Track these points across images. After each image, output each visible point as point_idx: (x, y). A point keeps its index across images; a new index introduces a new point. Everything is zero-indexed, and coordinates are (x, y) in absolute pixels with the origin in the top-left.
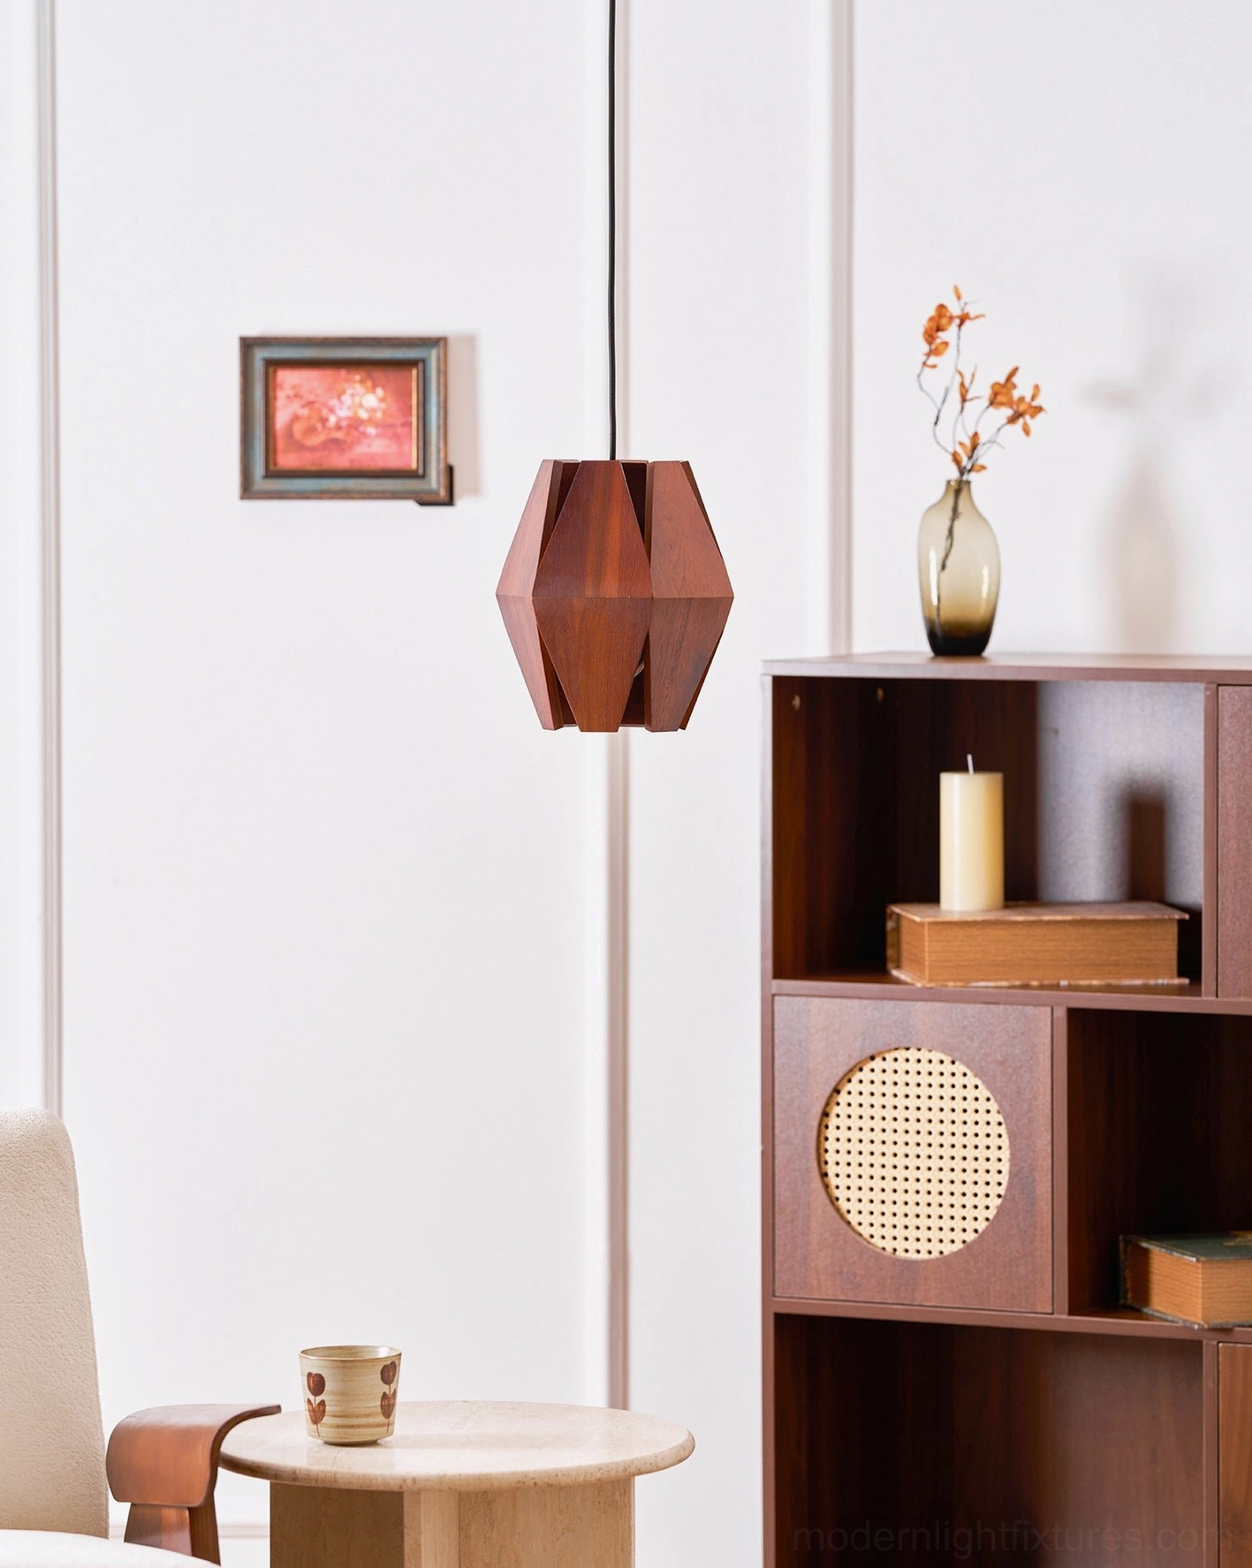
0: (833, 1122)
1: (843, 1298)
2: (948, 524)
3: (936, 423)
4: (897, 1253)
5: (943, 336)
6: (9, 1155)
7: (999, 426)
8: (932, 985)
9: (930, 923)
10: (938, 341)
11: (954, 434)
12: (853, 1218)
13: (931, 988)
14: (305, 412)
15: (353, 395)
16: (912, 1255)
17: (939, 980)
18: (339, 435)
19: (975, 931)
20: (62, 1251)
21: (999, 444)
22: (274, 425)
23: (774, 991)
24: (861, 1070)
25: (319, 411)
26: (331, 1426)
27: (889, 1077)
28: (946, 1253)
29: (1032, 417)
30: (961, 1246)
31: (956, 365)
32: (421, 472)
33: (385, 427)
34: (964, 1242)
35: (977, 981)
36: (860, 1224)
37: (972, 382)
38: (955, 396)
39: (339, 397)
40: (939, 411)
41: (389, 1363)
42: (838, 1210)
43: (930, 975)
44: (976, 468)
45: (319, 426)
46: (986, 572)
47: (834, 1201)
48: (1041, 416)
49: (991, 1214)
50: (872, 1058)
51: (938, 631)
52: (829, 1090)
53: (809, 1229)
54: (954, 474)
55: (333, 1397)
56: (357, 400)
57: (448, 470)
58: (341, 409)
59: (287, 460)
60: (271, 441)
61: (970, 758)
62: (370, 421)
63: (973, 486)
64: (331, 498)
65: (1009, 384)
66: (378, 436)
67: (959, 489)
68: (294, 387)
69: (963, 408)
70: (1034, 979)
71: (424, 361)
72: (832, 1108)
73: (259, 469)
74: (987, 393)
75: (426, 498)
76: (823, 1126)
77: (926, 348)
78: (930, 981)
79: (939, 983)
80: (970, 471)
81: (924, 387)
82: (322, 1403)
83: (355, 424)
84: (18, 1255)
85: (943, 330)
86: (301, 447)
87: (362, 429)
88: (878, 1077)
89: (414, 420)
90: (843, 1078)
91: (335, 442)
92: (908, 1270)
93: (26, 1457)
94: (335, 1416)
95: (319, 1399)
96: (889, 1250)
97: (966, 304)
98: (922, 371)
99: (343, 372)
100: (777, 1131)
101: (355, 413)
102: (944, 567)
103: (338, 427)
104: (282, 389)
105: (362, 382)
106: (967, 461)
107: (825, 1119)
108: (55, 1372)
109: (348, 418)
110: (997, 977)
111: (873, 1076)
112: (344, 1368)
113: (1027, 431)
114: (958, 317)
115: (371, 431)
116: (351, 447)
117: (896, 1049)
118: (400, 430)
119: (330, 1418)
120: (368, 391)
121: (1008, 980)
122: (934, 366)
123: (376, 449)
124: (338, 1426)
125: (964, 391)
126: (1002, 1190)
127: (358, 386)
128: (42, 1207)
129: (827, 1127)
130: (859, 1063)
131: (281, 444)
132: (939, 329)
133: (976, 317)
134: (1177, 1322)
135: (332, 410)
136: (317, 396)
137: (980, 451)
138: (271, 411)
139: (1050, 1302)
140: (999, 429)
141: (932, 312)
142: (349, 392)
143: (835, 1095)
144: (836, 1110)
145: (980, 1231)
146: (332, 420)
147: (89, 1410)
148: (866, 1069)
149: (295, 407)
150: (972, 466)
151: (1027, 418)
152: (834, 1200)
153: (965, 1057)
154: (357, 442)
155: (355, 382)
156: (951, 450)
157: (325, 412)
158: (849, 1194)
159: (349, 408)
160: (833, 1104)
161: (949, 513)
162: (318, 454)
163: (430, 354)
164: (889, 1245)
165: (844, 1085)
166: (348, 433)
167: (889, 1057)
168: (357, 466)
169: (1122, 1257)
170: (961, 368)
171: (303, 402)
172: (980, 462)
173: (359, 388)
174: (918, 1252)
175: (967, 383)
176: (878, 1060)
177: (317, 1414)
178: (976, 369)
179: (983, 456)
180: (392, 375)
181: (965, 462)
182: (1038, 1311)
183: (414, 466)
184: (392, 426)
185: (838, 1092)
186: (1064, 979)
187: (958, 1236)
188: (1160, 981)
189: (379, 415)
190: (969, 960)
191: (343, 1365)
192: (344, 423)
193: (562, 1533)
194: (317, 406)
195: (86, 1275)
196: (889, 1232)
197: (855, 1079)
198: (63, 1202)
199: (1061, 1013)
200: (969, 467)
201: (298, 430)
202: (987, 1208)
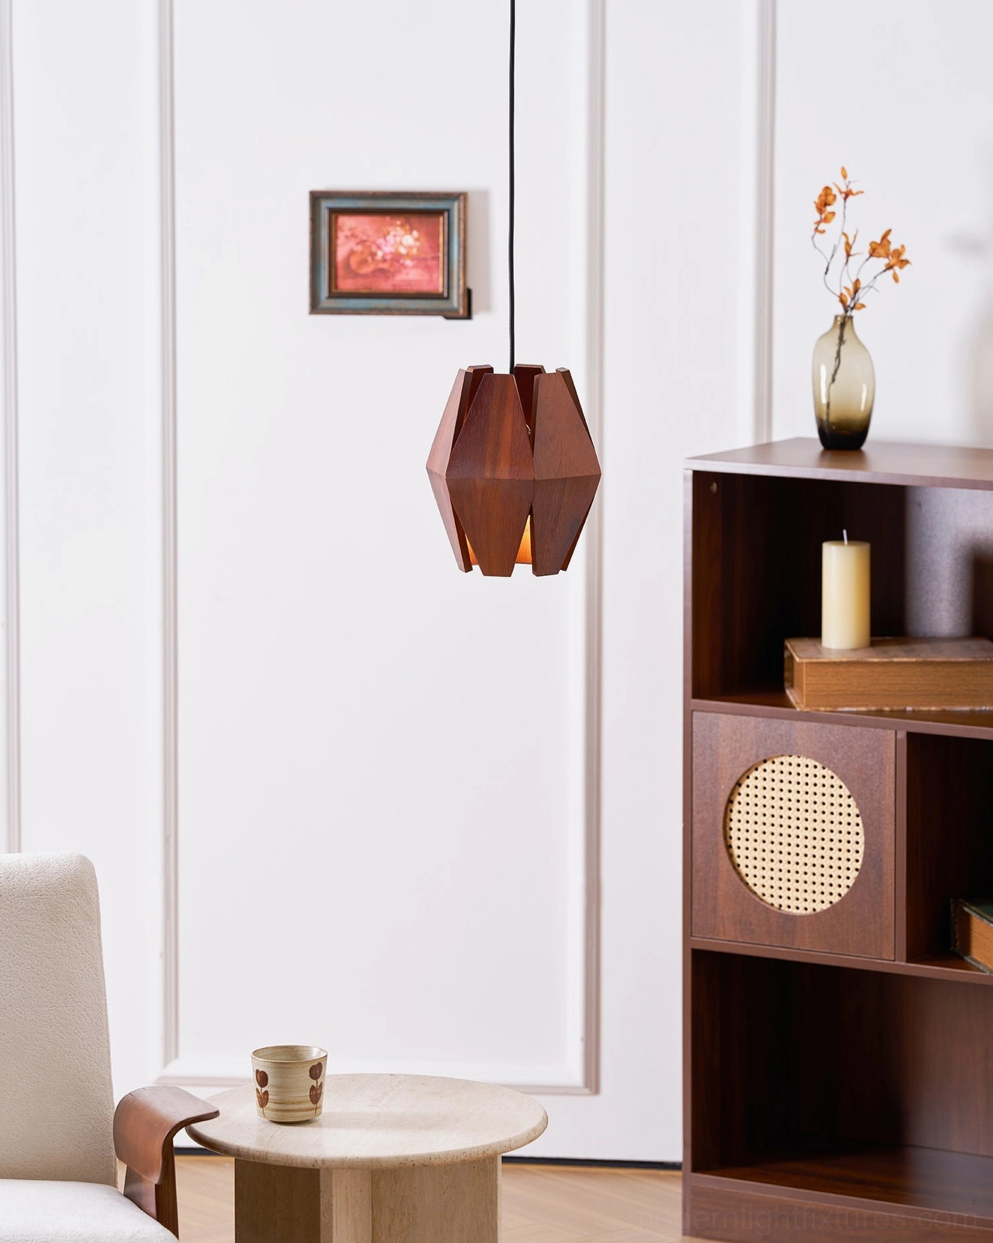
0: (736, 807)
1: (741, 940)
2: (836, 348)
3: (826, 273)
4: (782, 908)
5: (829, 209)
6: (48, 894)
7: (875, 275)
8: (808, 709)
9: (807, 663)
10: (826, 213)
11: (841, 281)
12: (750, 880)
13: (807, 712)
14: (359, 248)
15: (395, 236)
16: (793, 911)
17: (813, 706)
18: (385, 266)
19: (842, 669)
20: (85, 967)
21: (875, 289)
22: (335, 257)
23: (692, 708)
24: (757, 769)
25: (370, 247)
26: (272, 1110)
27: (777, 776)
28: (818, 910)
29: (901, 268)
30: (829, 905)
31: (843, 229)
32: (446, 295)
33: (419, 260)
34: (831, 902)
35: (843, 706)
36: (755, 885)
37: (854, 241)
38: (841, 253)
39: (385, 237)
40: (829, 264)
41: (316, 1064)
42: (739, 874)
43: (807, 702)
44: (858, 306)
45: (370, 259)
46: (865, 388)
47: (736, 867)
48: (907, 267)
49: (850, 883)
50: (765, 761)
51: (827, 431)
52: (732, 784)
53: (717, 887)
54: (840, 310)
55: (274, 1089)
56: (398, 239)
57: (466, 294)
58: (386, 245)
59: (345, 284)
60: (333, 270)
61: (845, 532)
62: (408, 256)
63: (855, 320)
64: (378, 314)
65: (885, 242)
66: (413, 267)
67: (844, 323)
68: (351, 229)
69: (847, 261)
70: (887, 706)
71: (448, 211)
72: (735, 797)
73: (324, 292)
74: (866, 250)
75: (448, 314)
76: (728, 810)
77: (817, 217)
78: (807, 706)
79: (814, 708)
80: (852, 309)
81: (817, 245)
82: (266, 1093)
83: (397, 257)
84: (52, 970)
85: (829, 205)
86: (356, 275)
87: (402, 261)
88: (769, 775)
89: (441, 255)
90: (743, 775)
91: (382, 271)
92: (788, 922)
93: (55, 1122)
94: (275, 1103)
95: (264, 1089)
96: (777, 905)
97: (850, 182)
98: (815, 234)
99: (388, 218)
100: (694, 813)
101: (397, 250)
102: (833, 380)
103: (384, 260)
104: (342, 231)
105: (402, 226)
106: (850, 304)
107: (730, 804)
108: (77, 1059)
109: (391, 253)
110: (859, 703)
111: (765, 775)
112: (282, 1068)
113: (896, 279)
114: (844, 193)
115: (409, 263)
116: (393, 275)
117: (782, 756)
118: (431, 263)
119: (272, 1104)
120: (406, 233)
121: (866, 706)
122: (823, 232)
123: (412, 277)
124: (278, 1110)
125: (849, 249)
126: (858, 865)
127: (399, 229)
128: (72, 933)
129: (731, 811)
130: (755, 765)
131: (341, 272)
132: (826, 204)
133: (857, 193)
134: (986, 972)
135: (379, 247)
136: (368, 236)
137: (860, 294)
138: (333, 247)
139: (893, 952)
140: (875, 277)
141: (820, 191)
142: (392, 233)
143: (737, 787)
144: (738, 798)
145: (843, 895)
146: (380, 254)
147: (102, 1086)
148: (760, 769)
149: (352, 245)
150: (855, 305)
151: (896, 268)
152: (736, 865)
153: (832, 765)
154: (398, 271)
155: (398, 226)
156: (838, 294)
157: (374, 248)
158: (747, 862)
159: (392, 245)
160: (736, 794)
161: (837, 341)
162: (368, 281)
163: (453, 206)
164: (776, 902)
165: (744, 781)
166: (392, 265)
167: (777, 761)
168: (398, 290)
169: (952, 915)
170: (845, 231)
171: (358, 240)
172: (861, 301)
173: (399, 231)
174: (798, 908)
175: (851, 241)
176: (769, 763)
177: (263, 1100)
178: (857, 231)
179: (863, 297)
180: (425, 220)
181: (849, 302)
182: (883, 958)
183: (441, 290)
184: (425, 259)
185: (740, 785)
186: (910, 706)
187: (827, 898)
188: (984, 708)
189: (415, 251)
190: (838, 690)
191: (281, 1066)
192: (388, 257)
193: (447, 1188)
194: (368, 243)
195: (104, 984)
196: (776, 892)
197: (752, 776)
198: (88, 929)
199: (902, 735)
200: (852, 305)
201: (354, 262)
202: (848, 878)
